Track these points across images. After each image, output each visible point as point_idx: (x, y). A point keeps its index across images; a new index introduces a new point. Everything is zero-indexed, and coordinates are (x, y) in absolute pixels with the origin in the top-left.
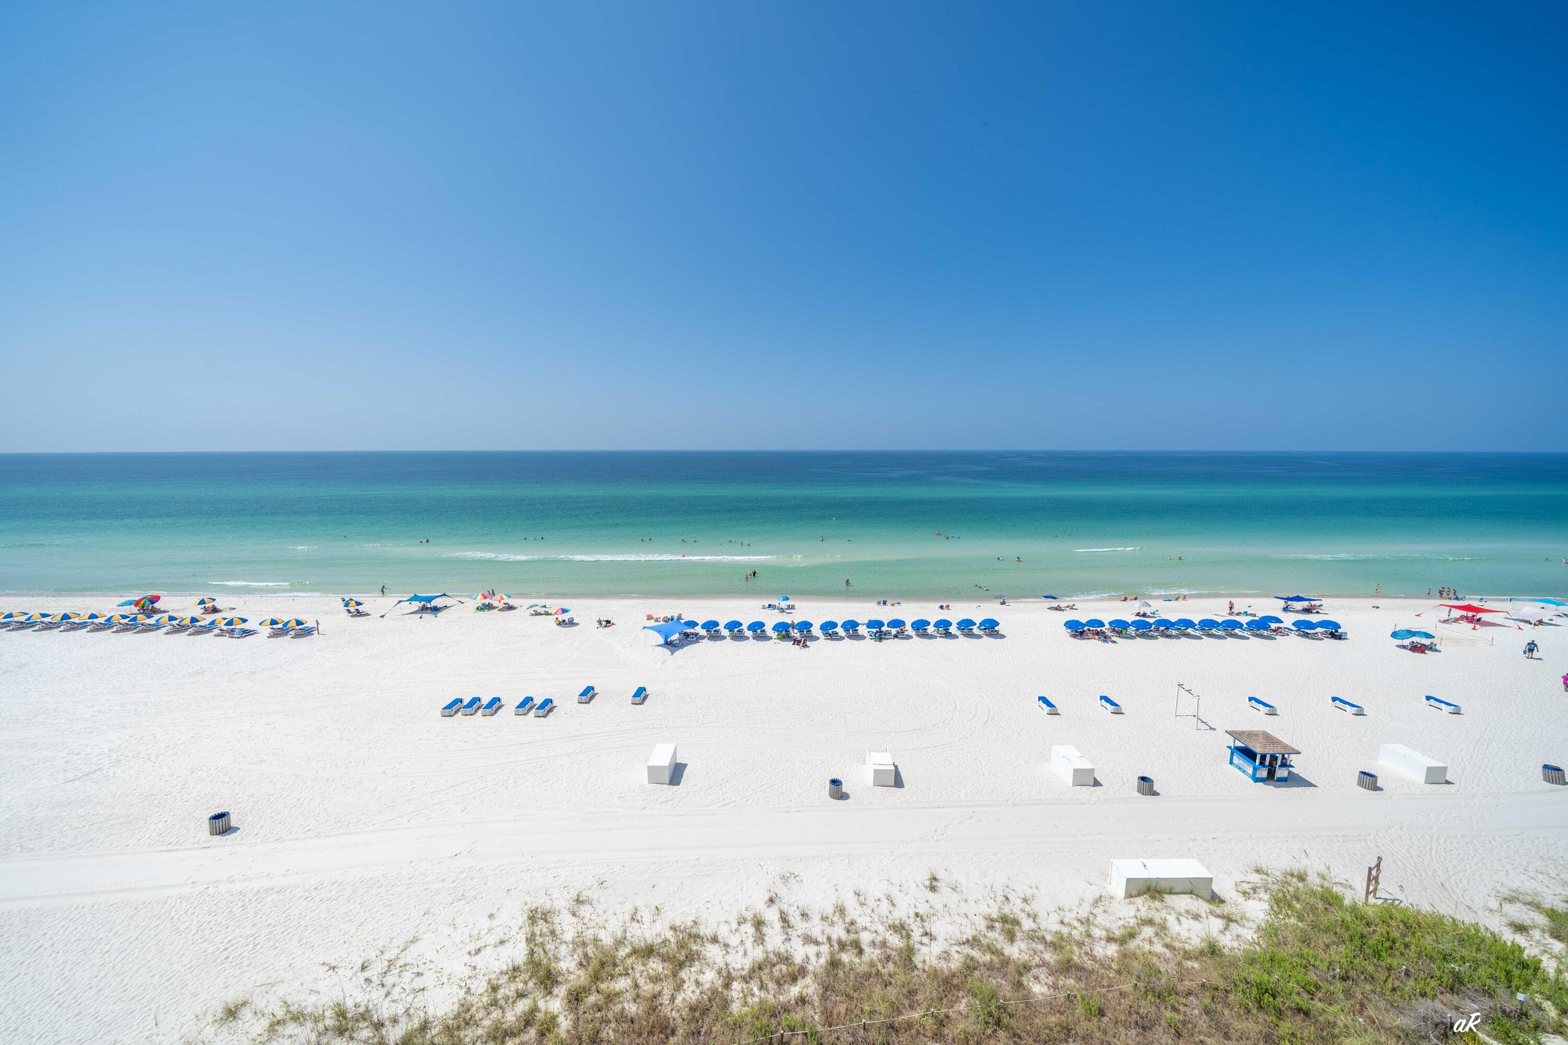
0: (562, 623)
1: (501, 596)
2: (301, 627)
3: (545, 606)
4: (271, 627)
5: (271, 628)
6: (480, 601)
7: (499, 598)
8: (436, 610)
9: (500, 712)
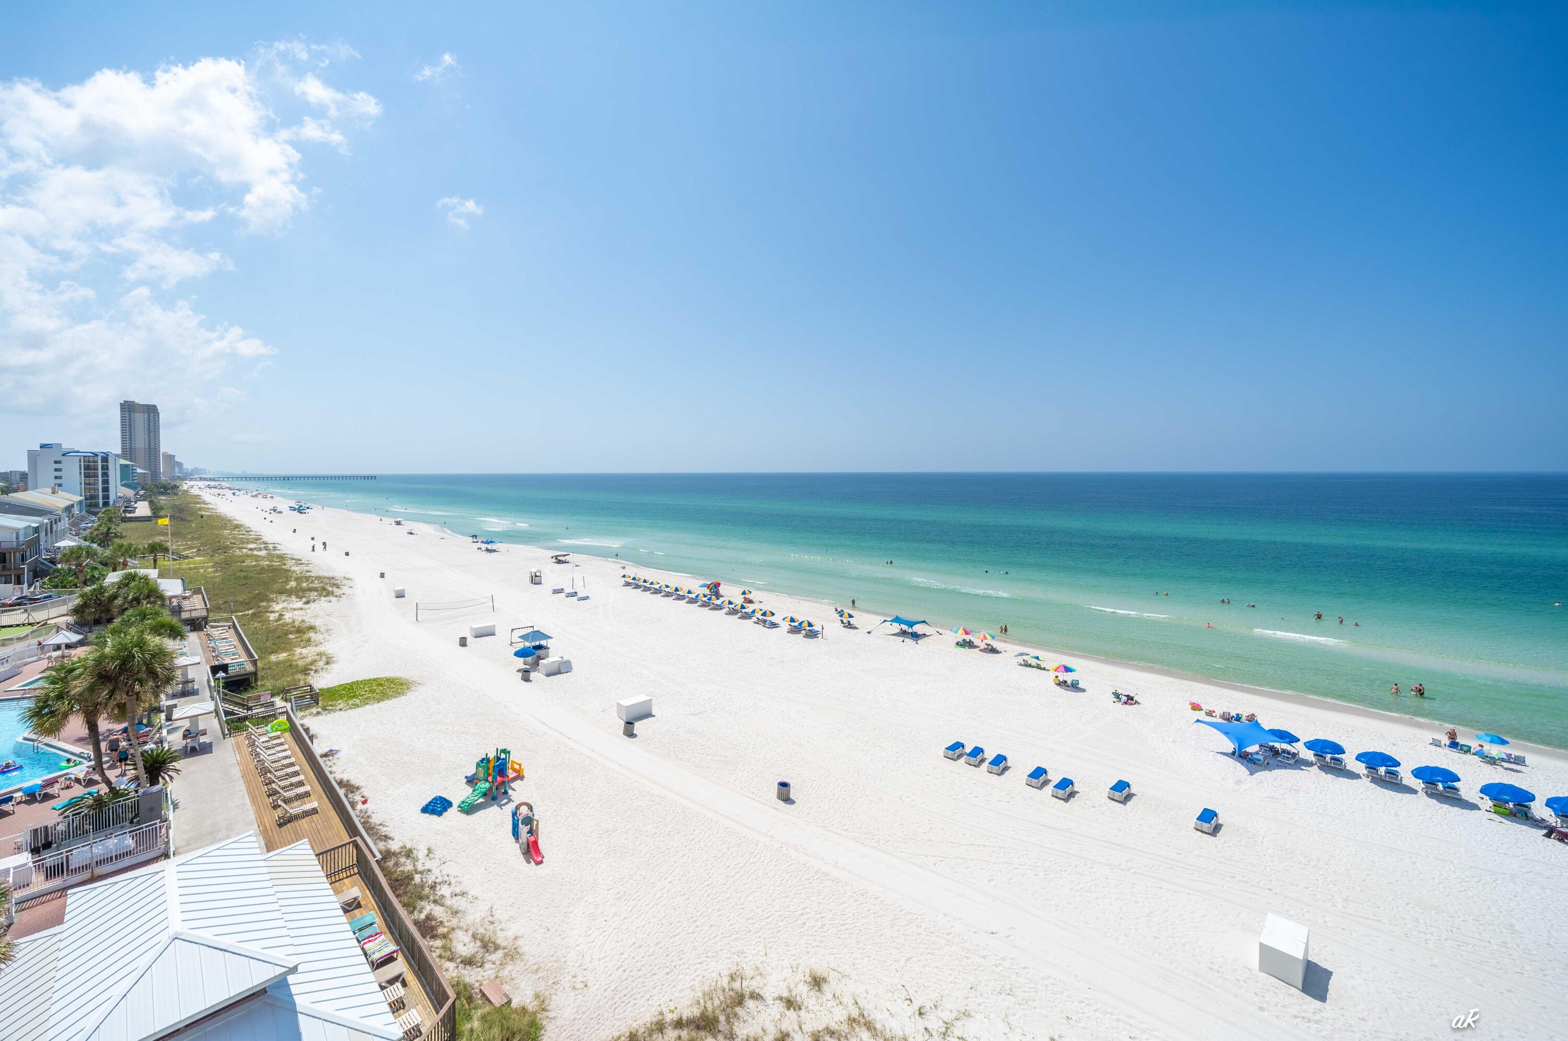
0: (1062, 684)
1: (984, 635)
2: (810, 628)
3: (1037, 658)
4: (790, 623)
5: (790, 625)
6: (961, 636)
7: (982, 637)
8: (916, 636)
9: (1007, 773)
